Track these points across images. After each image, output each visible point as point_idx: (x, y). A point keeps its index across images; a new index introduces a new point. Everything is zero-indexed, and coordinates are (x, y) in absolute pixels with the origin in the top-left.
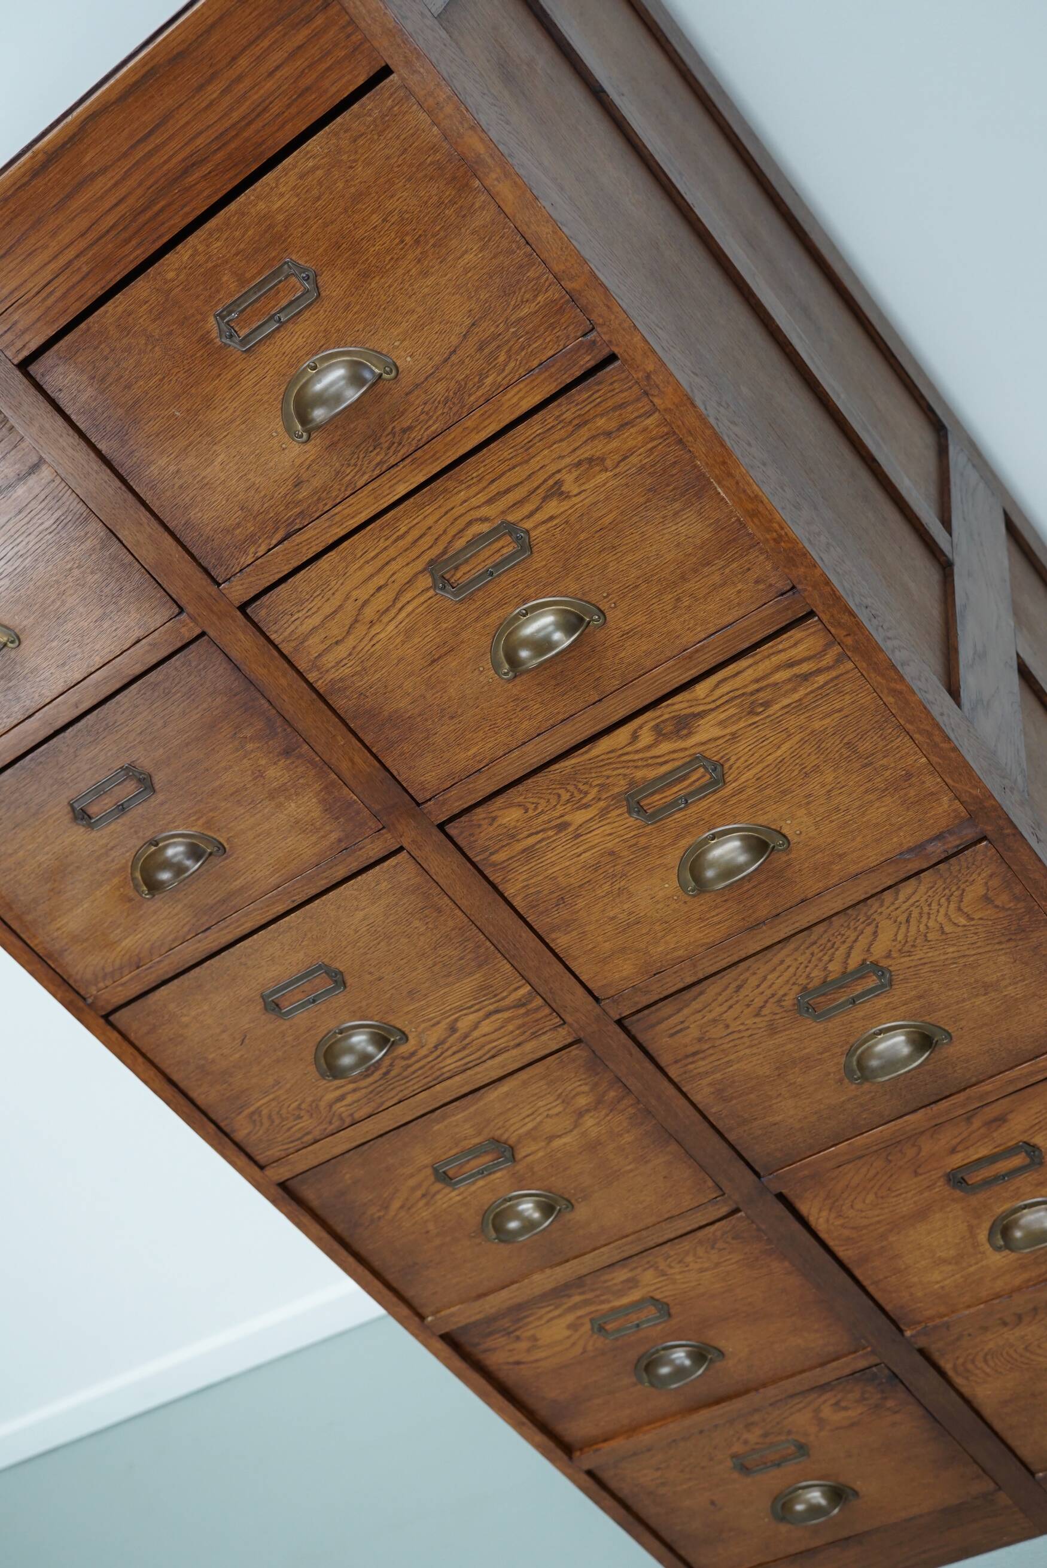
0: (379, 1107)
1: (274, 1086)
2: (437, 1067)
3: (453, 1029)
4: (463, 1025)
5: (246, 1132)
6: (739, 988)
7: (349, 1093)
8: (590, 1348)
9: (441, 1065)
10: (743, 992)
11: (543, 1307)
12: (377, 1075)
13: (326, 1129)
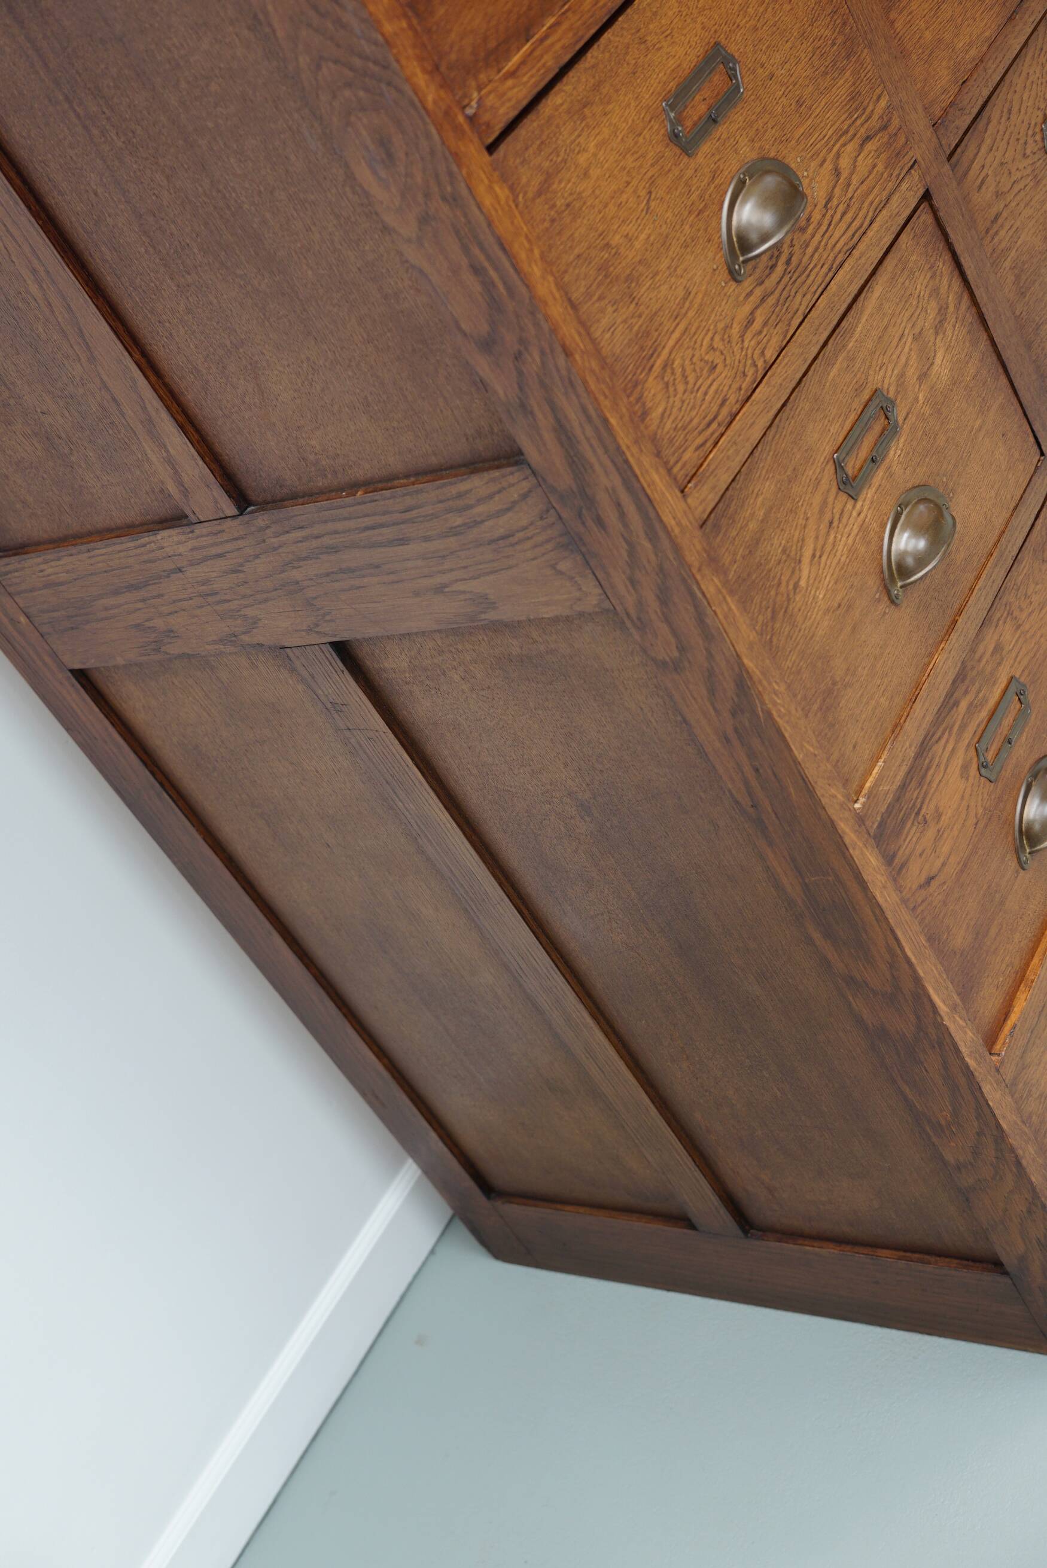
0: (787, 331)
1: (685, 299)
2: (830, 246)
3: (837, 172)
4: (845, 163)
5: (660, 410)
6: (1010, 111)
7: (756, 308)
8: (980, 811)
9: (832, 241)
10: (1013, 117)
11: (940, 739)
12: (780, 268)
13: (740, 389)
